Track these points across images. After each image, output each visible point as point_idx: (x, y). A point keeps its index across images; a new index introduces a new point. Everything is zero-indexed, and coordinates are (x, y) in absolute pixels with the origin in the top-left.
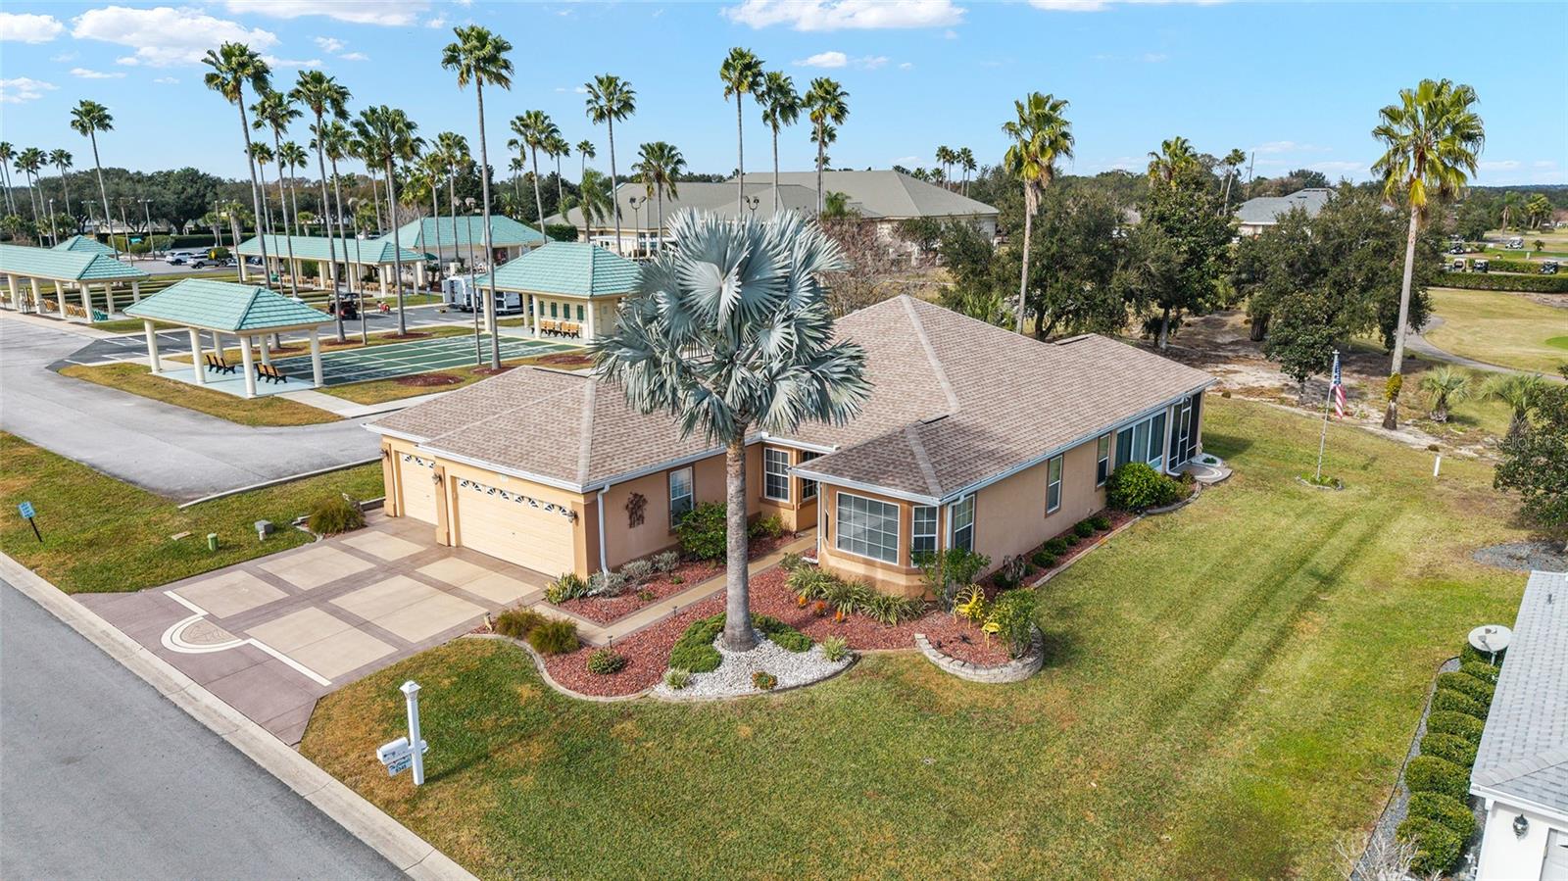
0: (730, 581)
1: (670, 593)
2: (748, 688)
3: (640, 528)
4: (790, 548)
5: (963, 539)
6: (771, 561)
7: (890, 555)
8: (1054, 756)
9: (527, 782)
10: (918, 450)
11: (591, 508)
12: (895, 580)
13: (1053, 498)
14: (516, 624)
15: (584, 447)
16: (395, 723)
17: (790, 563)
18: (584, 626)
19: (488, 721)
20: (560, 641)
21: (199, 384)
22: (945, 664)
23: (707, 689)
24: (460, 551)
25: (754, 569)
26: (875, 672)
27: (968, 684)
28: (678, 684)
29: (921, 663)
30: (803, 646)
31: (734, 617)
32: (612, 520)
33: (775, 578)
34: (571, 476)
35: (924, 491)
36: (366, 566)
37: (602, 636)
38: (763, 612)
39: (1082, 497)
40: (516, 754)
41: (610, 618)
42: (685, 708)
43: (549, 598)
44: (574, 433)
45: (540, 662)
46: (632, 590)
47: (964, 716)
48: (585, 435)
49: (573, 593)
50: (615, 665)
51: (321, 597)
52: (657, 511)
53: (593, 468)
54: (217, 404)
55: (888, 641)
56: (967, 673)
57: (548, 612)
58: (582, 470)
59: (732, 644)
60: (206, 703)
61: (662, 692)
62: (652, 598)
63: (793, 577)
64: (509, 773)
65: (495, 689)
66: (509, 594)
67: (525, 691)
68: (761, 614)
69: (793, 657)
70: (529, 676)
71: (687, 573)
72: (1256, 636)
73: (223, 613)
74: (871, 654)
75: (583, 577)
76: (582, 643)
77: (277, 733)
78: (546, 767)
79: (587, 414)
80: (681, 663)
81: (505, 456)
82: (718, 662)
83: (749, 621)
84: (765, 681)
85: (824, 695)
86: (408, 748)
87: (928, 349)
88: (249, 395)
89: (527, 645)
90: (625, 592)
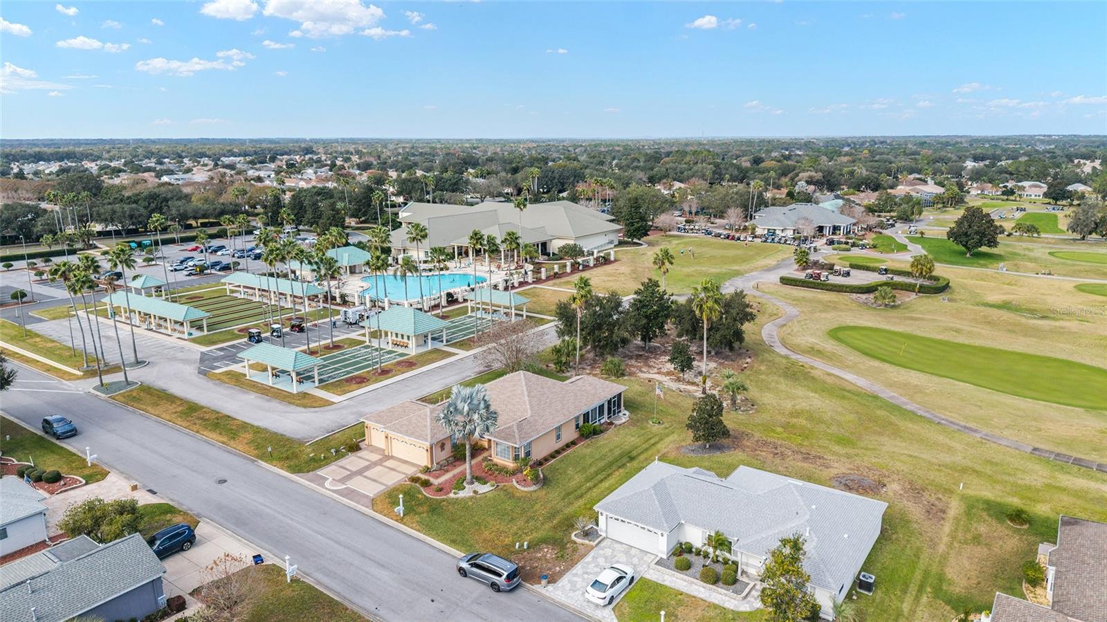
0: (467, 466)
1: (452, 470)
2: (472, 494)
3: (444, 452)
4: (485, 454)
5: (528, 454)
6: (479, 458)
7: (509, 458)
8: (537, 506)
9: (425, 515)
10: (516, 431)
11: (431, 448)
12: (510, 464)
13: (558, 437)
14: (414, 480)
15: (429, 431)
16: (396, 503)
17: (485, 459)
18: (432, 480)
19: (413, 503)
20: (426, 484)
21: (271, 385)
22: (518, 486)
23: (462, 494)
24: (392, 457)
25: (474, 462)
26: (501, 489)
27: (522, 491)
28: (455, 493)
29: (513, 487)
30: (485, 483)
31: (468, 477)
32: (437, 451)
33: (480, 464)
34: (426, 440)
35: (516, 443)
36: (367, 463)
37: (436, 482)
38: (477, 474)
39: (570, 434)
40: (420, 509)
41: (437, 477)
42: (457, 499)
43: (421, 472)
44: (425, 426)
45: (422, 489)
46: (443, 468)
47: (519, 499)
48: (429, 427)
49: (427, 470)
50: (440, 490)
51: (360, 472)
52: (448, 447)
53: (432, 438)
54: (285, 397)
55: (506, 481)
56: (523, 489)
57: (424, 477)
58: (429, 439)
59: (468, 483)
60: (345, 501)
61: (452, 495)
62: (447, 471)
63: (484, 464)
64: (420, 514)
65: (413, 496)
66: (411, 471)
67: (420, 496)
68: (476, 475)
69: (483, 486)
70: (420, 492)
71: (457, 463)
72: (600, 477)
73: (337, 478)
74: (501, 485)
75: (430, 466)
76: (431, 484)
77: (367, 507)
78: (428, 512)
79: (428, 420)
80: (456, 488)
81: (407, 433)
82: (465, 488)
83: (473, 477)
84: (475, 492)
85: (489, 495)
86: (400, 509)
87: (526, 393)
88: (295, 392)
89: (417, 485)
90: (441, 469)
